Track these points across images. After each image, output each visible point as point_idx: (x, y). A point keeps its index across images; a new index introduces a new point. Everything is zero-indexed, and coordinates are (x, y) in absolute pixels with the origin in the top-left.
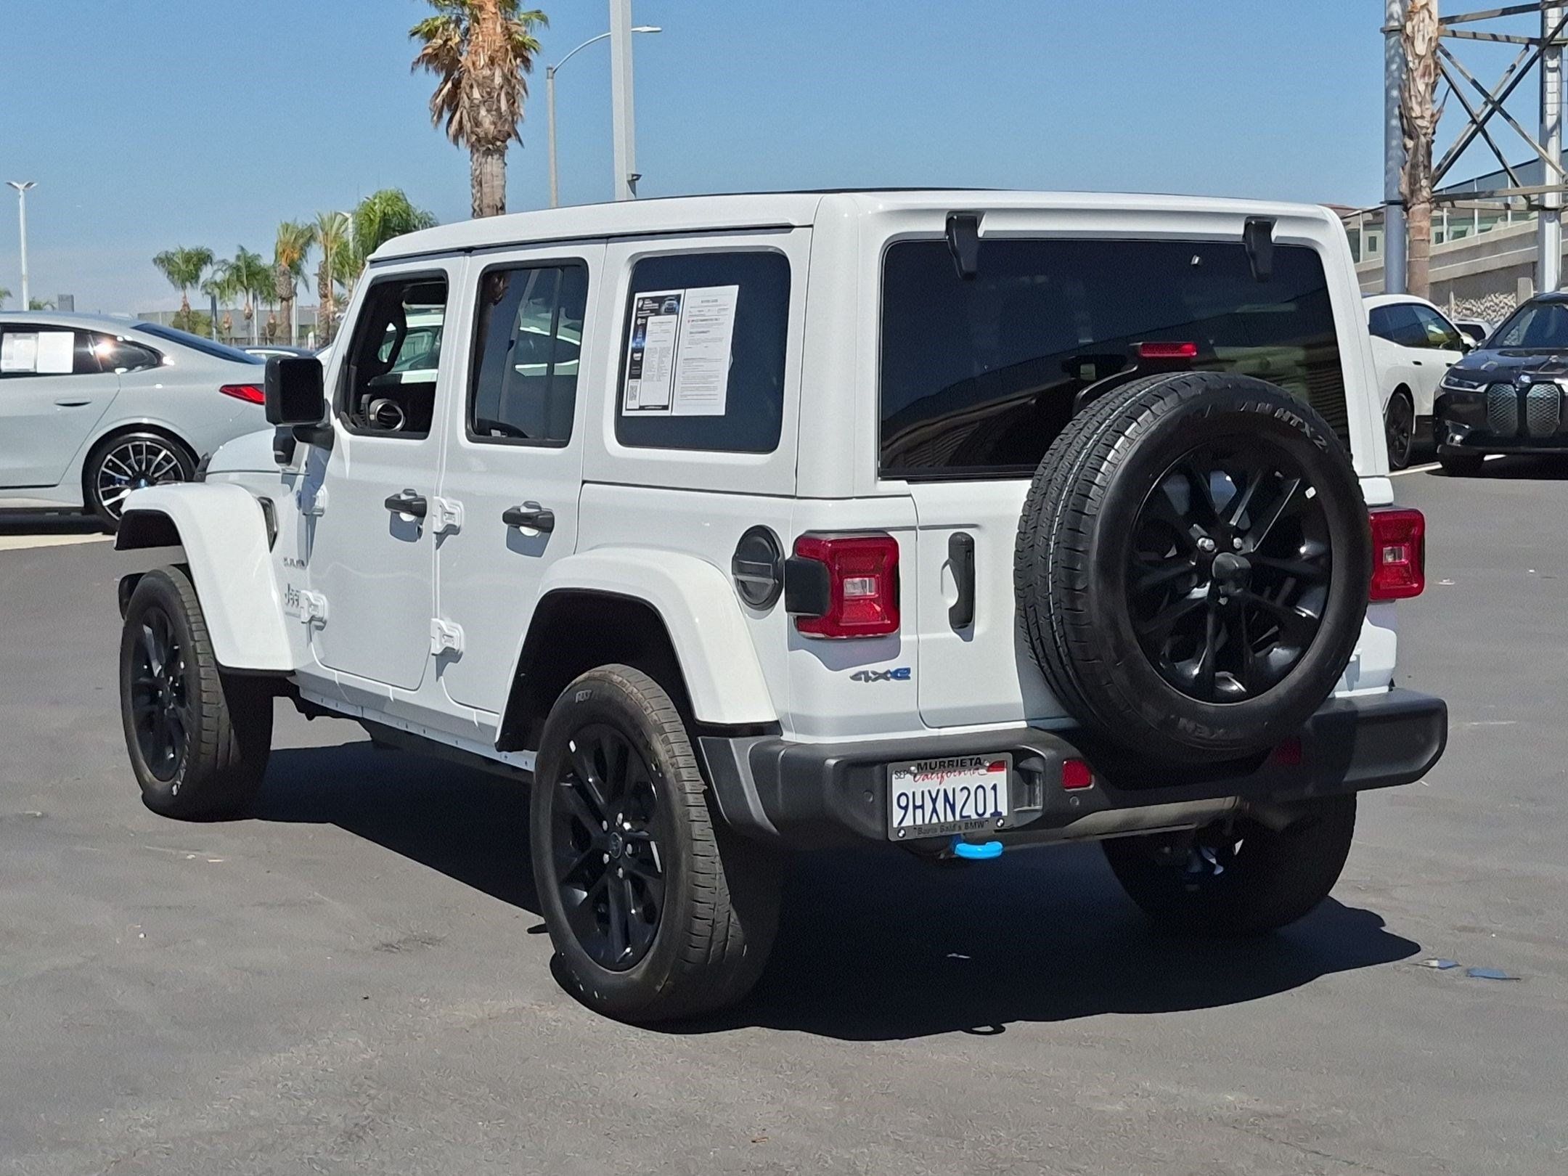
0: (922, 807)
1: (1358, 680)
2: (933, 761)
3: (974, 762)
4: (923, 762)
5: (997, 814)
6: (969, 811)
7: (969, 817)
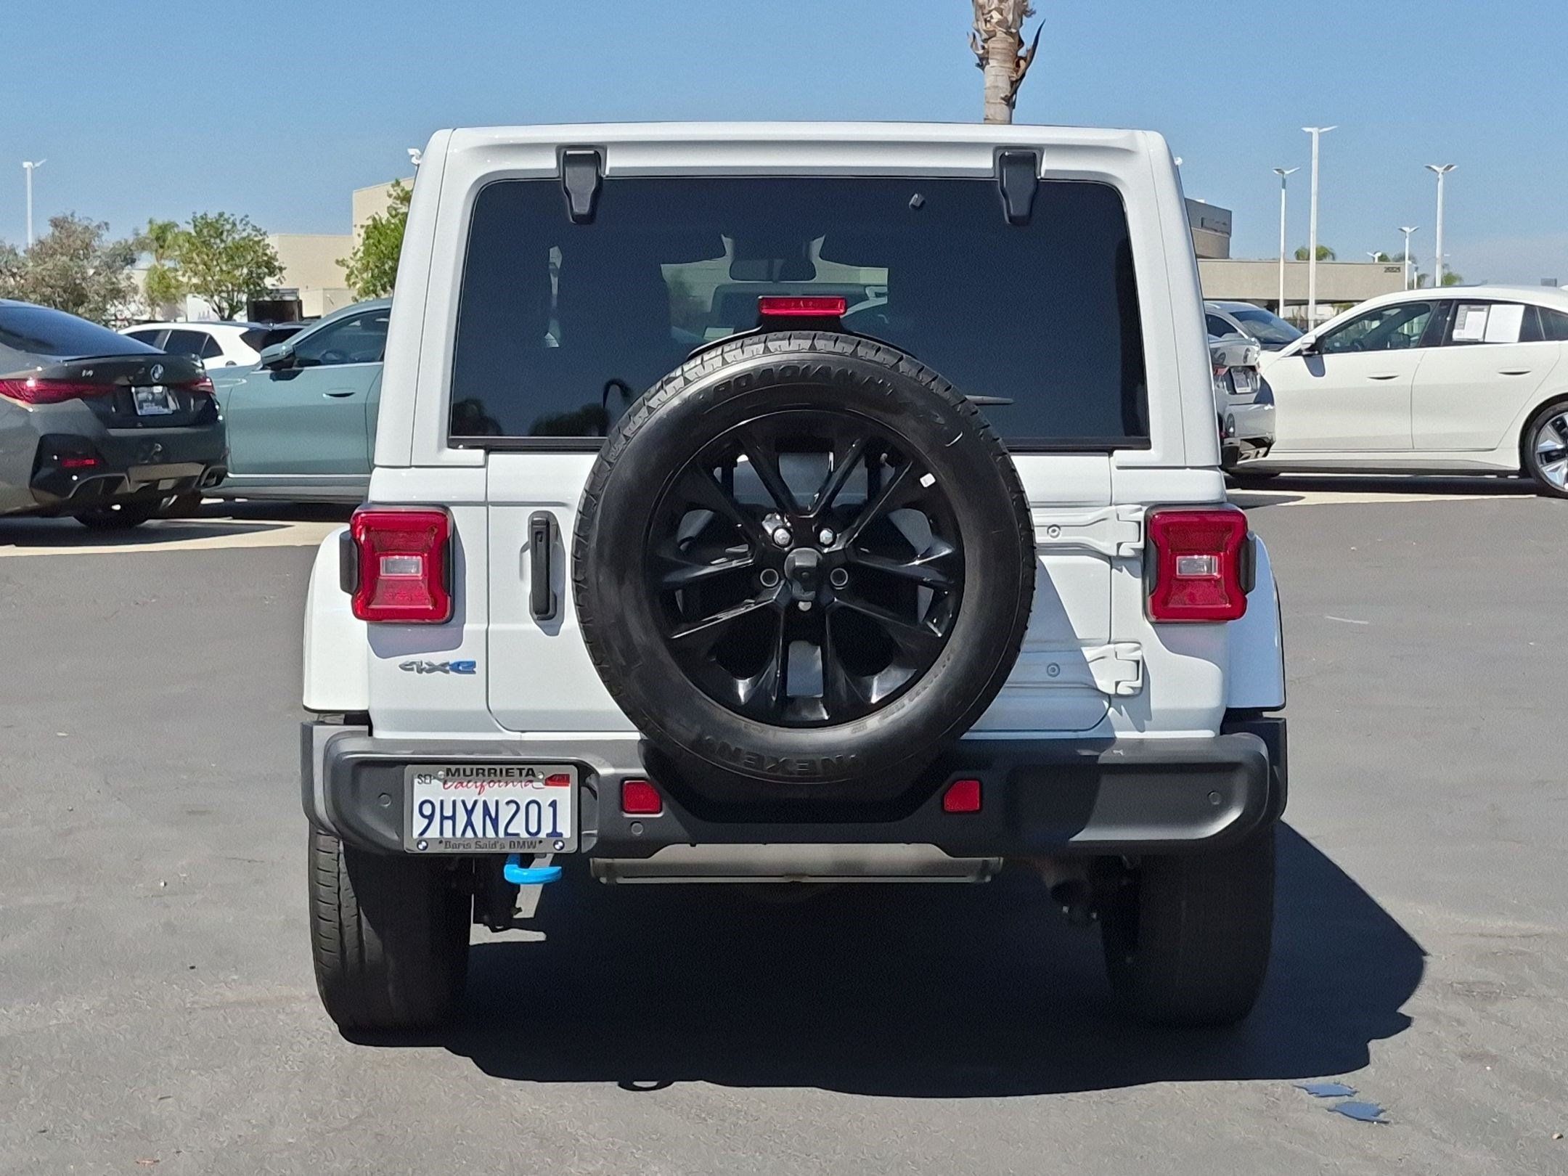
0: (453, 818)
1: (1150, 719)
2: (468, 768)
3: (524, 772)
4: (453, 768)
5: (555, 834)
6: (518, 827)
7: (517, 835)
